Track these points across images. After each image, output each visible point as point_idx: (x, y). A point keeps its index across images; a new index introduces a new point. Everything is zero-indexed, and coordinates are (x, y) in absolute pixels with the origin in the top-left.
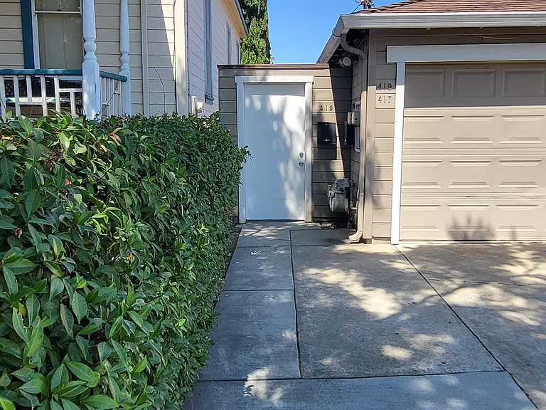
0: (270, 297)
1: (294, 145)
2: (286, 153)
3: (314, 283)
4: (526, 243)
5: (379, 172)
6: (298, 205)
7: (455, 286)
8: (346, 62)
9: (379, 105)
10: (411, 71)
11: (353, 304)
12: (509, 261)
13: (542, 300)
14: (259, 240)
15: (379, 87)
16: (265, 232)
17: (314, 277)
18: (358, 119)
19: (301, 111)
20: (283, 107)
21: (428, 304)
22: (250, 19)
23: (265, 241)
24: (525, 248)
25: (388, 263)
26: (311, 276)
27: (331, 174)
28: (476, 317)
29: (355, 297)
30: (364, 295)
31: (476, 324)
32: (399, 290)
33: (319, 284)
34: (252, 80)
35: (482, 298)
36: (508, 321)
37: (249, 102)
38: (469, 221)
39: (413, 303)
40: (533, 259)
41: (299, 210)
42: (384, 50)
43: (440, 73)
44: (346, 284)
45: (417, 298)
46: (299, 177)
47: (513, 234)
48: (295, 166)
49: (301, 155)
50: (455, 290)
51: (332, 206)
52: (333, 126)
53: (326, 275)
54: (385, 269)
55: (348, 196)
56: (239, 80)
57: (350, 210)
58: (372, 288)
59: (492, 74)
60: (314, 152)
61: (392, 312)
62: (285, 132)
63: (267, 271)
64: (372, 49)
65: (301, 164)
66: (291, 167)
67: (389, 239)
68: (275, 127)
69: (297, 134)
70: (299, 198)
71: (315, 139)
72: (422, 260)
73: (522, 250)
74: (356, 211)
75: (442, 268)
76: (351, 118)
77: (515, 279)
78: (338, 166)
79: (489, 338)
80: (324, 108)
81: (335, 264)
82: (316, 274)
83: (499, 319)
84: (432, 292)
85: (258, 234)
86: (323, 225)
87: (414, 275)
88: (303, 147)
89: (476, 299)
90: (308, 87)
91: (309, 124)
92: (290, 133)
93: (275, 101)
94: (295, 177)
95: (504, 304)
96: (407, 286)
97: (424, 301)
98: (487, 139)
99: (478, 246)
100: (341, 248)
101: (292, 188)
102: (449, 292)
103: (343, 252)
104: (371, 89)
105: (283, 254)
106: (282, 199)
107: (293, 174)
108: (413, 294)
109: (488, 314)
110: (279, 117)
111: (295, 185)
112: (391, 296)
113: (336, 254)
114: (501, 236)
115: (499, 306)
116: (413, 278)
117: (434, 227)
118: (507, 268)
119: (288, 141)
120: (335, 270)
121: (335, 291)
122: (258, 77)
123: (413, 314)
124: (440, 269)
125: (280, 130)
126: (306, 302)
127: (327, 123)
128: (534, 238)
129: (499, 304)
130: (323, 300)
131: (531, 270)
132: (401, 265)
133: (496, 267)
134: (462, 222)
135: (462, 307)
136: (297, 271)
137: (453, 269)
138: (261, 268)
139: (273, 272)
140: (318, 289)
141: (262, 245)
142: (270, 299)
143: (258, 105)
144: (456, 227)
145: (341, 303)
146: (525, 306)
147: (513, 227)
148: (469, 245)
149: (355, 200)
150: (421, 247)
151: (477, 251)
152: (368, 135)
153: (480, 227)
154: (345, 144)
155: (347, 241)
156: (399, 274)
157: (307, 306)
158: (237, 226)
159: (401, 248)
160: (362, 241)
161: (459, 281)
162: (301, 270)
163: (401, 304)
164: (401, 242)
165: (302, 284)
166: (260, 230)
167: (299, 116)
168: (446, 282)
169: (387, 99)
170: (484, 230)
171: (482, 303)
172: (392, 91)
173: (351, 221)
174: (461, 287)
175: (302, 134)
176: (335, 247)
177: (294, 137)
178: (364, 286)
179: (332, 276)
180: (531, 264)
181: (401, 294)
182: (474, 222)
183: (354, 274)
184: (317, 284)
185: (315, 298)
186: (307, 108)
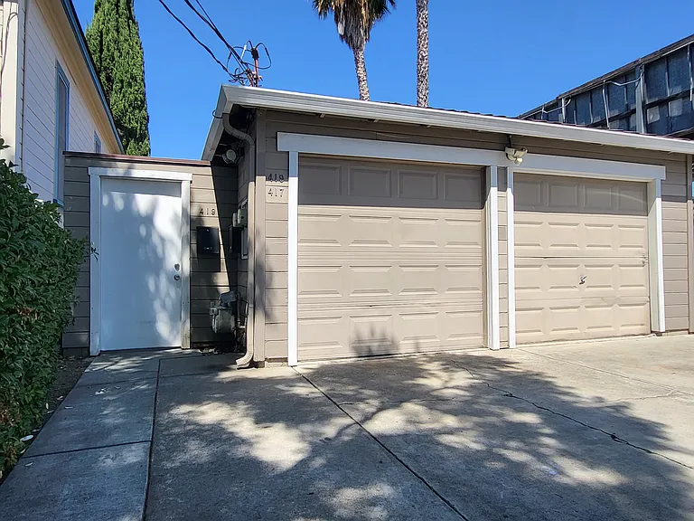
0: (108, 457)
1: (166, 254)
2: (156, 264)
3: (185, 425)
4: (431, 354)
5: (271, 278)
6: (173, 328)
7: (374, 410)
8: (230, 156)
9: (269, 199)
10: (305, 164)
11: (241, 451)
12: (422, 374)
13: (475, 416)
14: (112, 375)
15: (269, 179)
16: (123, 364)
17: (186, 417)
18: (245, 218)
19: (176, 215)
20: (154, 207)
21: (346, 438)
22: (128, 142)
23: (121, 375)
24: (431, 360)
25: (286, 388)
26: (180, 417)
27: (213, 288)
28: (411, 449)
29: (243, 441)
30: (257, 436)
31: (415, 458)
32: (305, 421)
33: (191, 427)
34: (111, 172)
35: (410, 422)
36: (450, 448)
37: (107, 200)
38: (372, 333)
39: (326, 439)
40: (446, 370)
41: (173, 334)
42: (274, 136)
43: (336, 168)
44: (230, 422)
45: (330, 431)
46: (173, 293)
47: (417, 346)
48: (169, 281)
49: (177, 266)
50: (374, 414)
51: (215, 326)
52: (215, 232)
53: (203, 413)
54: (284, 397)
55: (235, 314)
56: (95, 172)
57: (237, 329)
58: (268, 424)
59: (388, 175)
60: (193, 264)
61: (300, 457)
62: (155, 239)
63: (112, 416)
64: (260, 133)
65: (177, 278)
66: (163, 281)
67: (286, 360)
68: (143, 231)
69: (172, 242)
70: (174, 319)
71: (194, 247)
72: (327, 381)
73: (429, 362)
74: (245, 331)
75: (352, 388)
76: (237, 219)
77: (435, 393)
78: (222, 279)
79: (438, 478)
80: (205, 211)
81: (217, 395)
82: (189, 412)
83: (440, 448)
84: (347, 421)
85: (112, 367)
86: (204, 351)
87: (321, 400)
88: (178, 257)
89: (403, 423)
90: (185, 186)
91: (186, 230)
92: (163, 240)
93: (142, 201)
94: (168, 294)
95: (436, 426)
96: (316, 416)
97: (340, 433)
98: (386, 242)
99: (384, 361)
100: (225, 375)
101: (164, 306)
102: (368, 417)
103: (227, 380)
104: (260, 179)
105: (144, 390)
106: (152, 322)
107: (165, 290)
108: (324, 425)
109: (423, 442)
110: (148, 220)
111: (169, 303)
112: (294, 433)
113: (219, 382)
114: (405, 349)
115: (432, 430)
116: (320, 404)
117: (336, 343)
118: (421, 381)
119: (159, 250)
120: (216, 404)
121: (216, 434)
122: (120, 169)
123: (329, 456)
124: (350, 390)
125: (149, 235)
126: (168, 459)
127: (208, 228)
128: (438, 349)
129: (431, 426)
130: (197, 452)
131: (447, 382)
132: (302, 390)
133: (410, 382)
134: (366, 335)
135: (391, 436)
136: (160, 412)
137: (365, 388)
138: (105, 412)
139: (122, 416)
140: (189, 434)
141: (117, 380)
142: (108, 462)
143: (119, 204)
144: (359, 341)
145: (224, 453)
146: (461, 425)
147: (416, 338)
148: (374, 361)
149: (243, 317)
150: (323, 367)
151: (387, 366)
152: (257, 233)
153: (384, 340)
154: (231, 251)
155: (234, 367)
156: (303, 402)
157: (169, 465)
158: (86, 360)
159: (300, 369)
160: (253, 364)
161: (376, 403)
162: (168, 410)
163: (310, 443)
164: (299, 363)
165: (166, 430)
166: (117, 363)
167: (174, 220)
168: (362, 406)
169: (279, 193)
170: (389, 343)
171: (411, 428)
172: (285, 183)
173: (239, 343)
174: (380, 410)
175: (178, 242)
176: (217, 375)
177: (168, 246)
178: (257, 422)
179: (211, 413)
180: (445, 375)
181: (307, 428)
182: (378, 335)
183: (242, 406)
184: (189, 428)
185: (184, 450)
186: (184, 210)
